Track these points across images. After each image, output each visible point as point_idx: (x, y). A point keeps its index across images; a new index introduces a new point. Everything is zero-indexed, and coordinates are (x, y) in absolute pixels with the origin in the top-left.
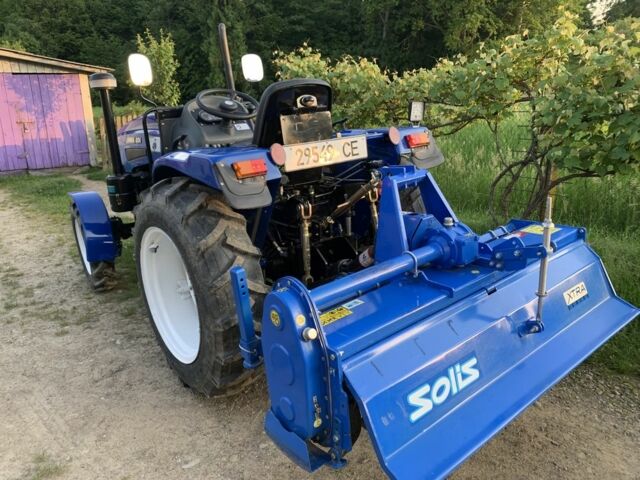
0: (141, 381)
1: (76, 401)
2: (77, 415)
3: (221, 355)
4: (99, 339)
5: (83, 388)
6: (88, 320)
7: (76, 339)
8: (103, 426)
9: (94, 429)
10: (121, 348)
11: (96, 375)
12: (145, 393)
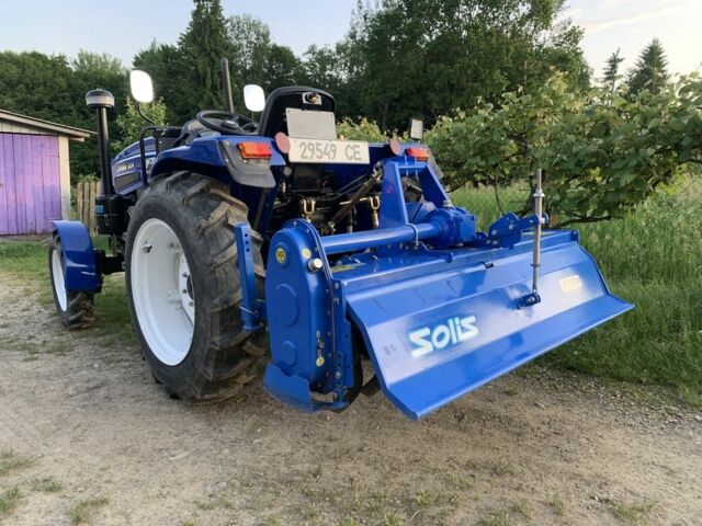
0: (122, 395)
1: (47, 411)
2: (49, 422)
3: (217, 339)
4: (74, 364)
5: (56, 402)
6: (61, 350)
7: (47, 364)
8: (79, 430)
9: (69, 433)
10: (100, 370)
11: (71, 391)
12: (126, 404)
